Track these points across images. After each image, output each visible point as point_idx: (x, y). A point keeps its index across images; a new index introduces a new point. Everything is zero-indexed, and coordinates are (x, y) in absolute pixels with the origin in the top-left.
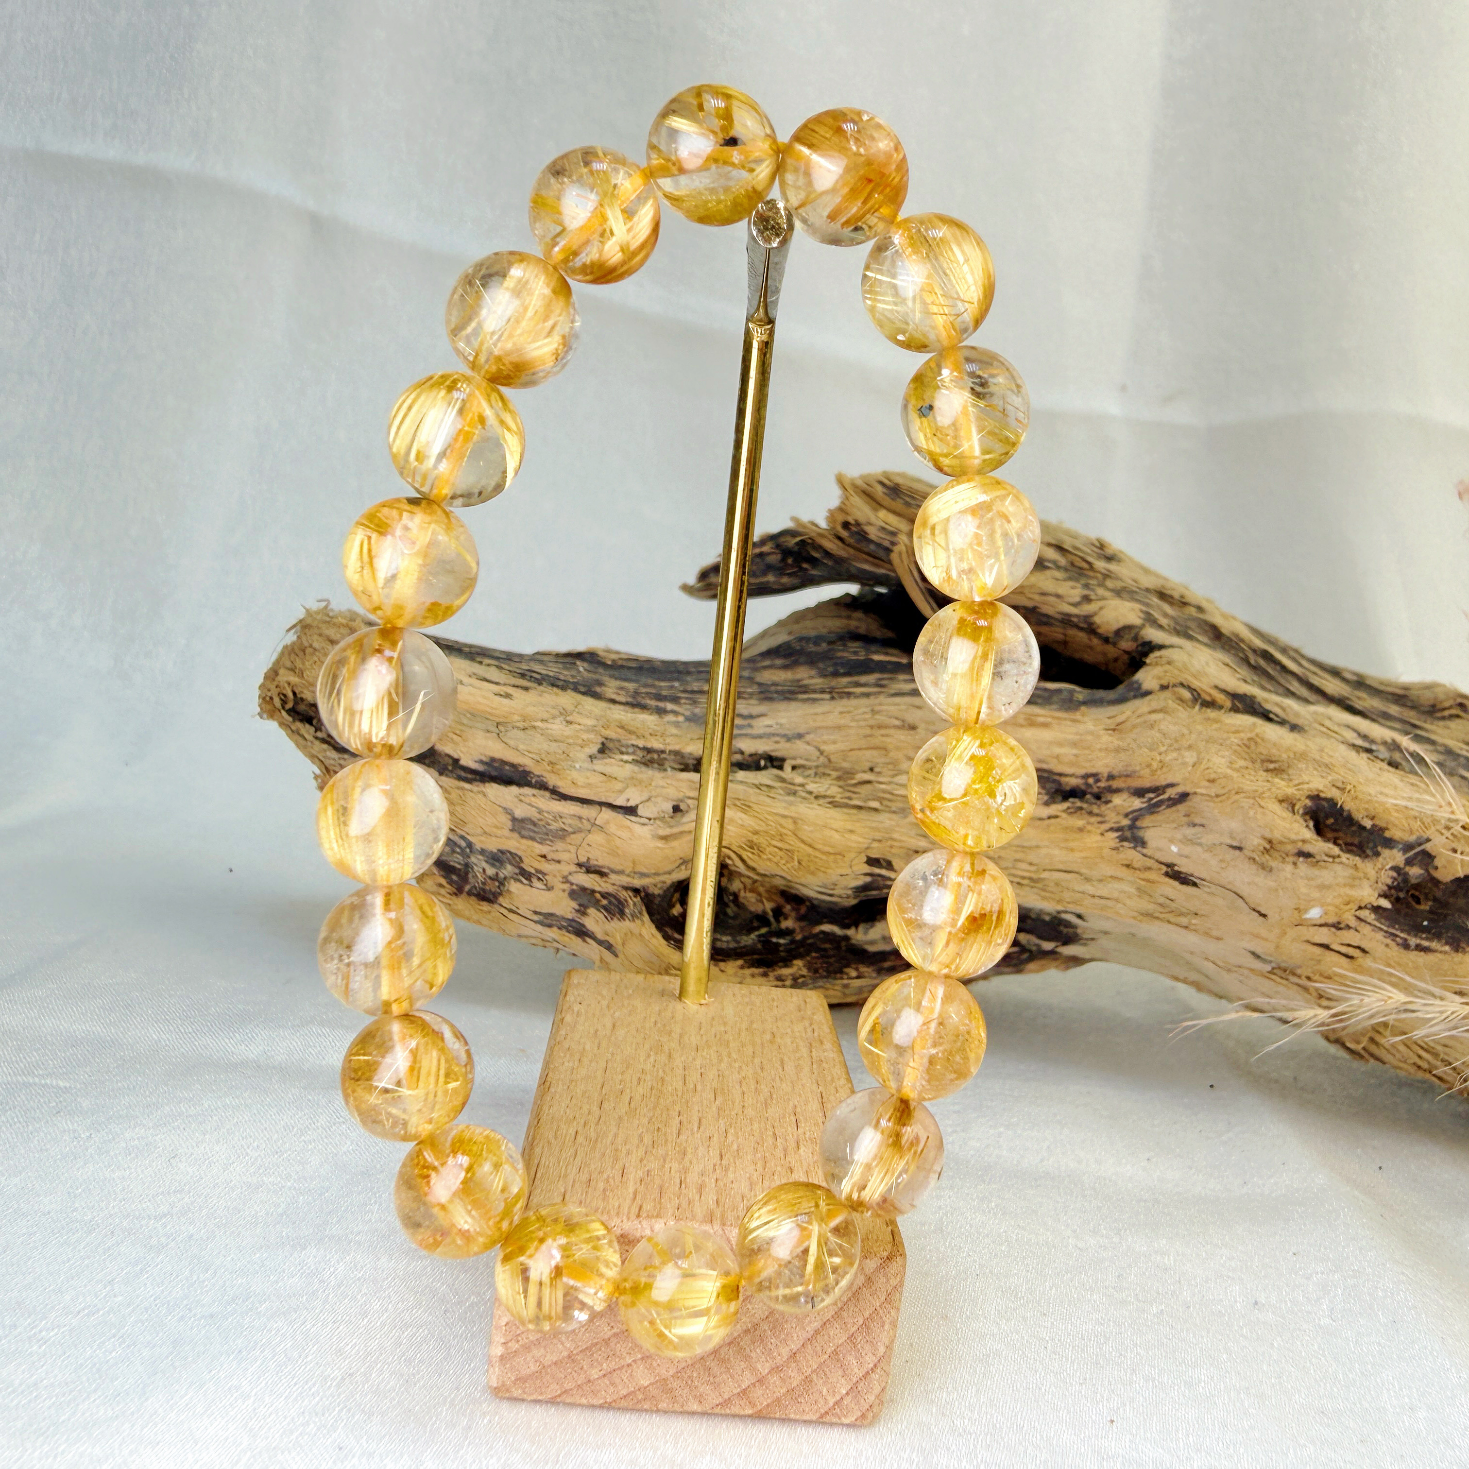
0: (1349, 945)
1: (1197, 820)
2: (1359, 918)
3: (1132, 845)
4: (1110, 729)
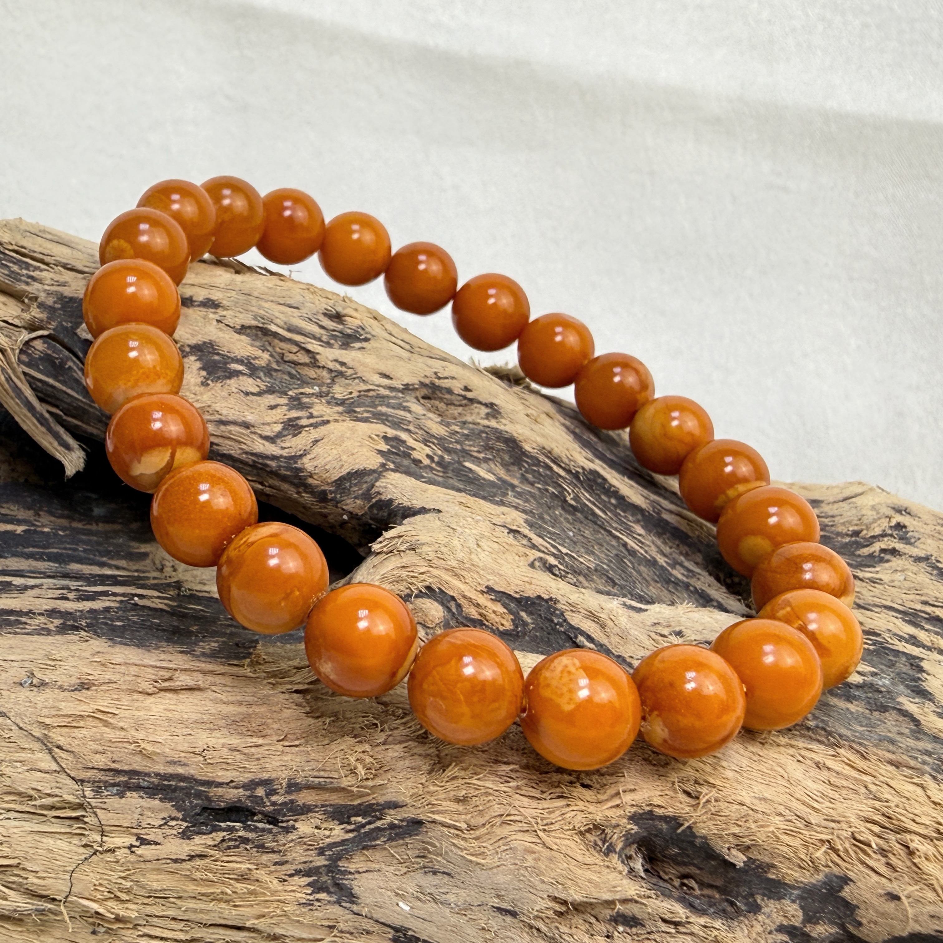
3: (334, 899)
4: (297, 692)
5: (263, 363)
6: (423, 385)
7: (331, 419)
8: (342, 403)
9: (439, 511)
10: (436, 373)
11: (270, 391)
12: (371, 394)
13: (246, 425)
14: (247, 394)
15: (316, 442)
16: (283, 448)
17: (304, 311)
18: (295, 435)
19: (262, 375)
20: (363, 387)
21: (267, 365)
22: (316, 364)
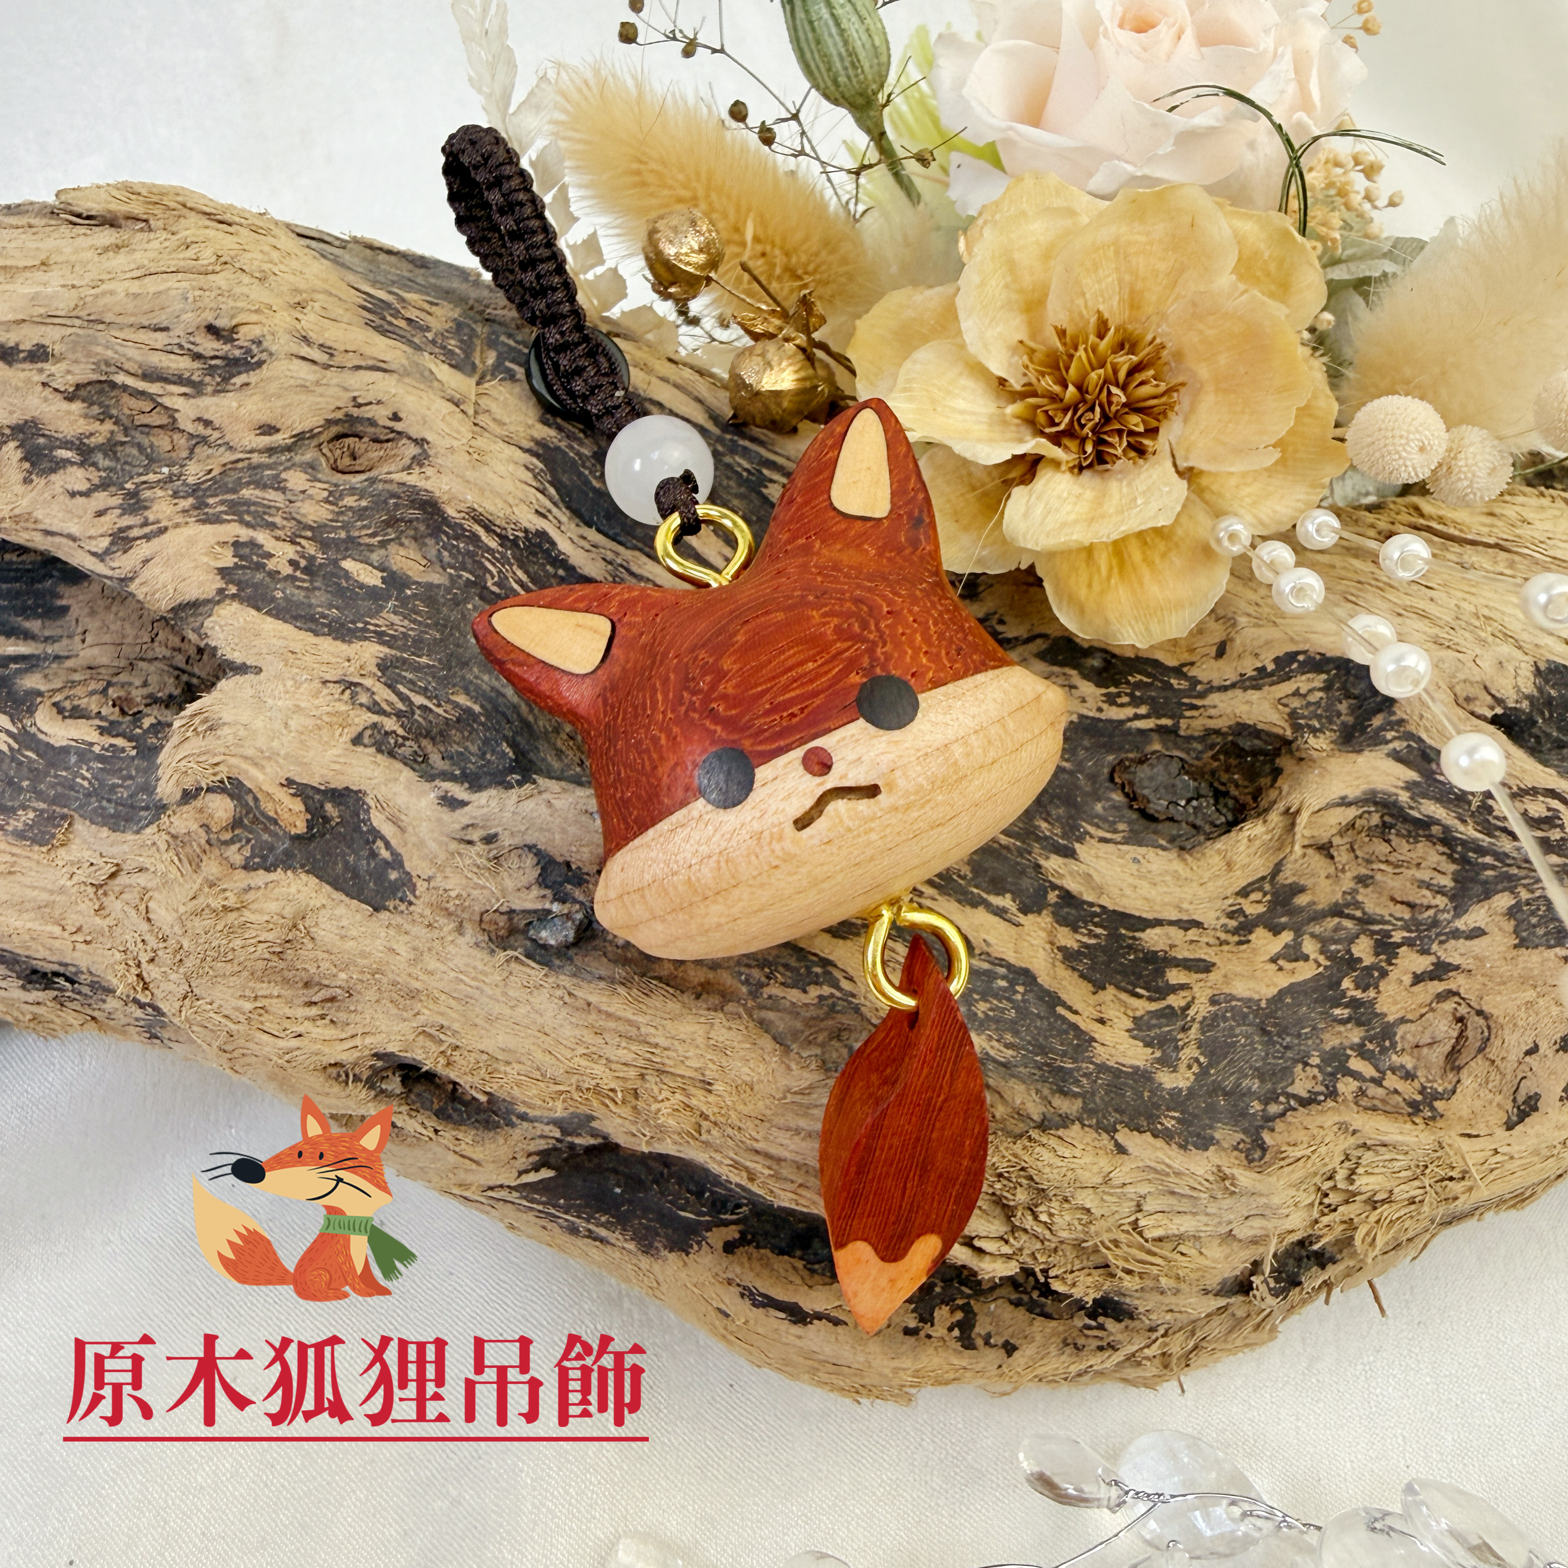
5: (102, 439)
6: (329, 422)
7: (169, 524)
8: (195, 490)
10: (355, 398)
11: (104, 485)
13: (73, 538)
14: (73, 494)
15: (146, 561)
16: (112, 568)
17: (174, 335)
18: (125, 552)
19: (99, 458)
20: (230, 457)
21: (109, 440)
22: (172, 427)
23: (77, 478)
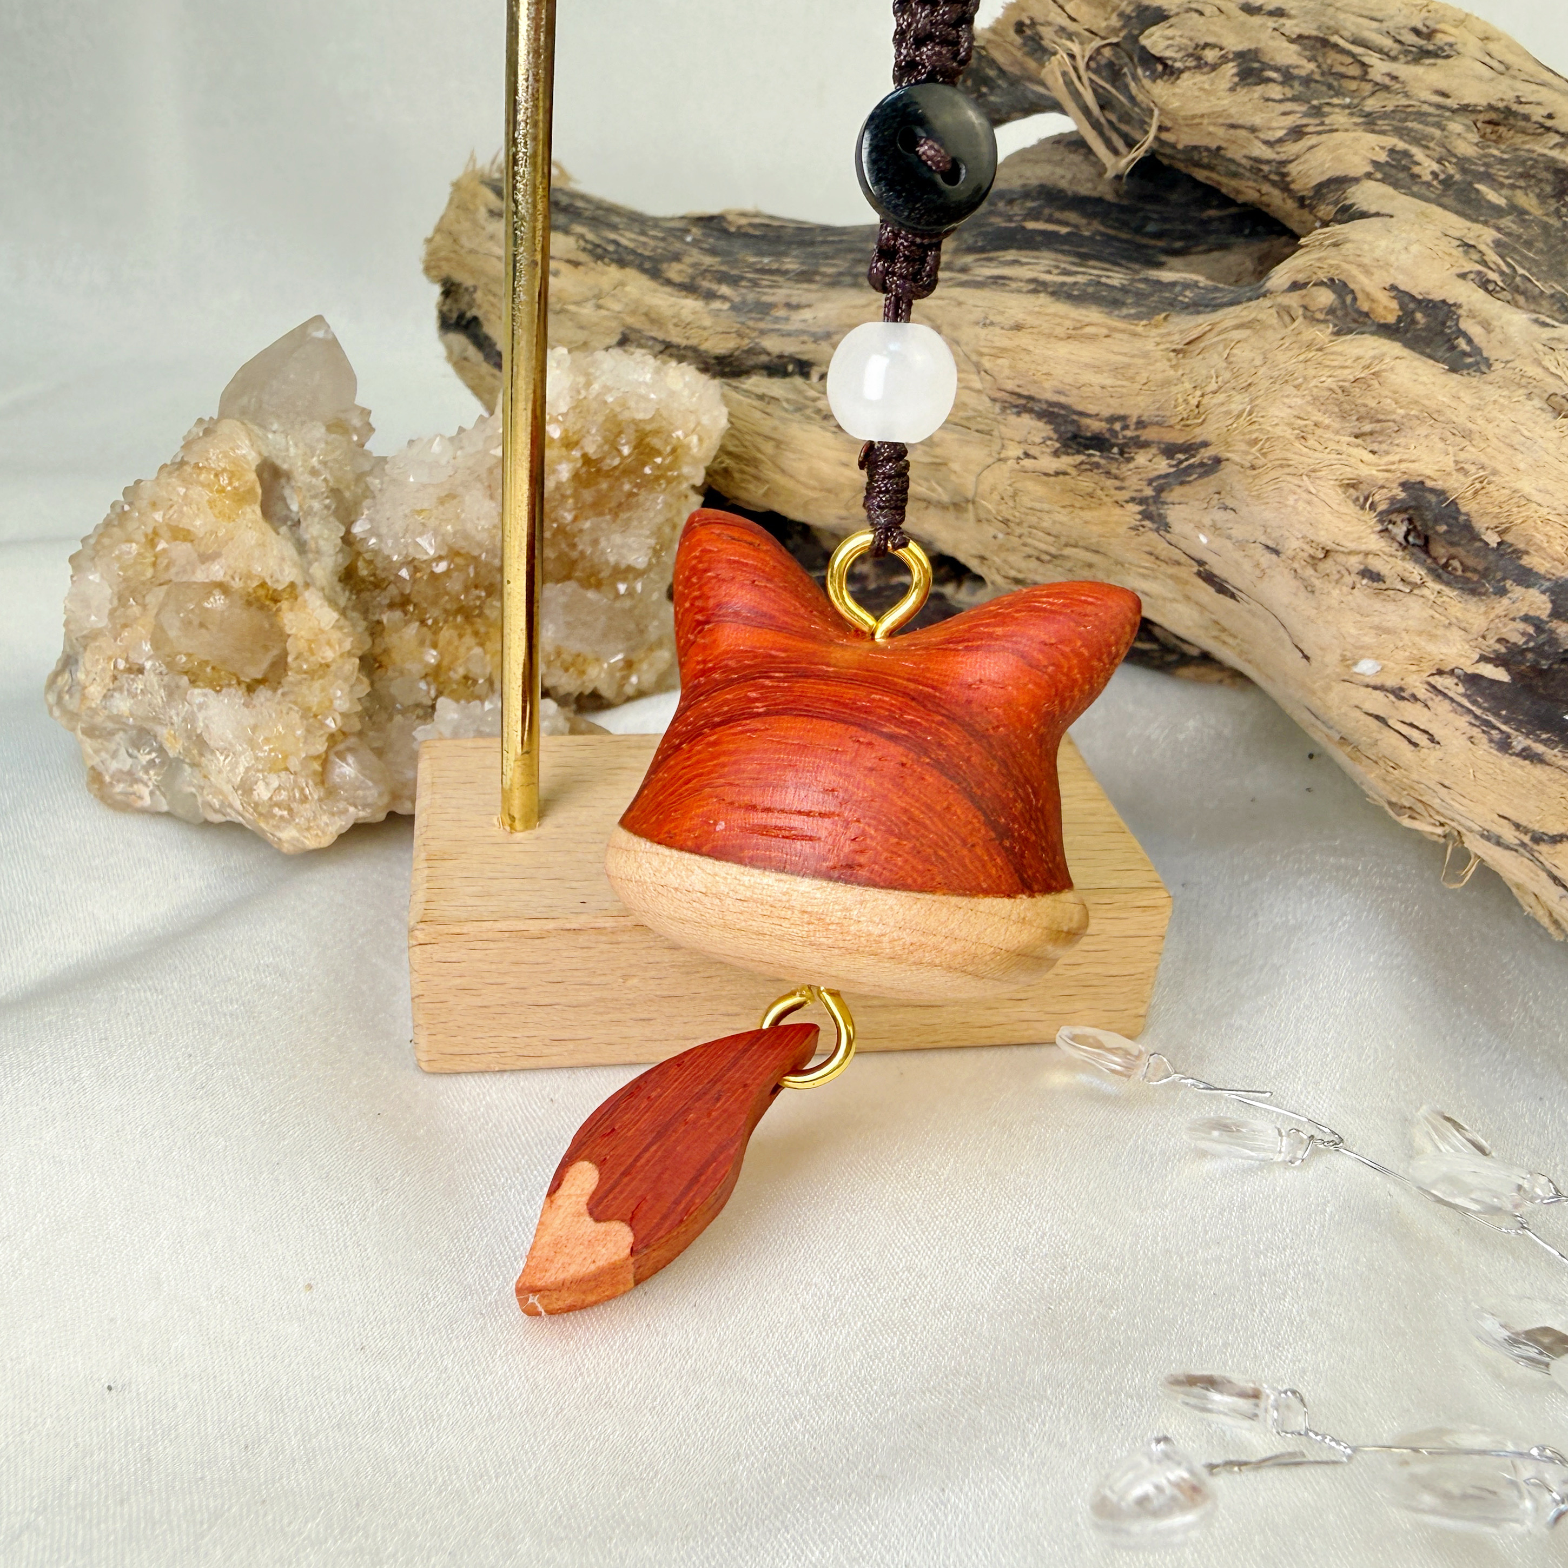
0: (1412, 725)
1: (1230, 502)
2: (1434, 687)
3: (1155, 526)
4: (1174, 351)
5: (1303, 73)
6: (1491, 107)
7: (1342, 128)
8: (1368, 115)
9: (1391, 216)
10: (1518, 97)
11: (1294, 99)
12: (1410, 109)
13: (1253, 130)
14: (1268, 100)
15: (1311, 148)
16: (1278, 153)
17: (1385, 26)
18: (1296, 141)
19: (1296, 84)
20: (1405, 102)
21: (1308, 75)
22: (1364, 78)
23: (1275, 91)
